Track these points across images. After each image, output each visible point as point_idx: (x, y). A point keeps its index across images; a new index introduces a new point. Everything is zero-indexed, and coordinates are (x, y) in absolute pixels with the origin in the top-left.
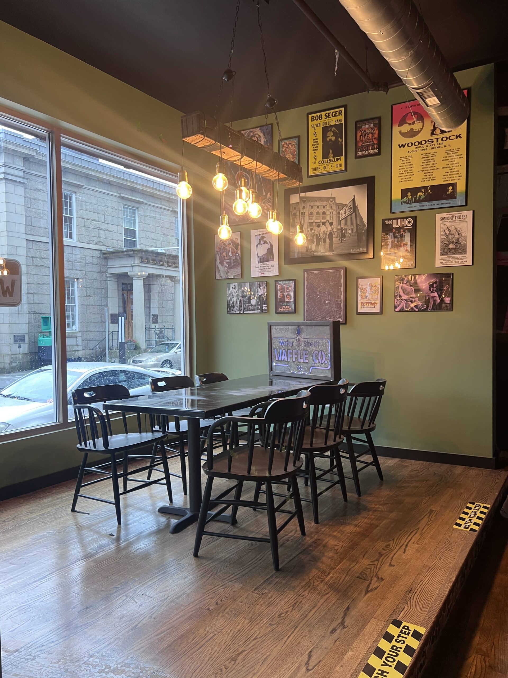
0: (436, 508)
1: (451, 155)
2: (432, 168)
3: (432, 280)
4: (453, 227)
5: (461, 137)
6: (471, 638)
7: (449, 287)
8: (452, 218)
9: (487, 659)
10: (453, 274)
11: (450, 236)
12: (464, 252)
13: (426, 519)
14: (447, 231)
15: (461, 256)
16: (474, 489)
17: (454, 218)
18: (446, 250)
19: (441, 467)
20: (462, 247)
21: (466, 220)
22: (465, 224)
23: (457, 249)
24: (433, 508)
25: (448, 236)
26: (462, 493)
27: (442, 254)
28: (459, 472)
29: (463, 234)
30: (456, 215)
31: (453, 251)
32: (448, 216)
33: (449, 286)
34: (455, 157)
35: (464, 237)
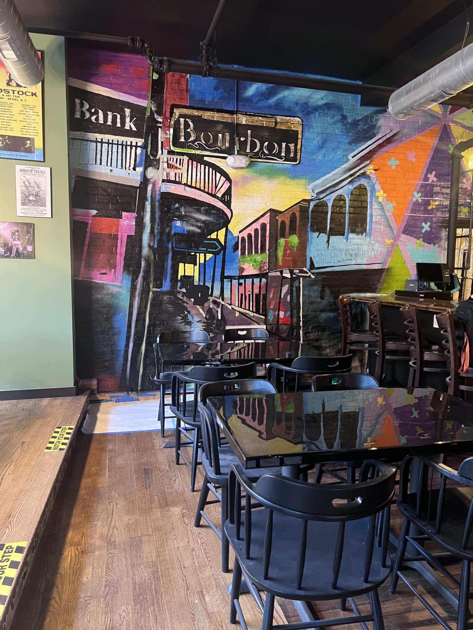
0: (27, 439)
1: (28, 110)
2: (9, 118)
3: (14, 229)
4: (32, 180)
5: (36, 96)
6: (65, 536)
7: (31, 237)
8: (31, 171)
9: (79, 547)
10: (34, 224)
11: (30, 188)
12: (44, 205)
13: (19, 451)
14: (27, 184)
15: (41, 208)
16: (60, 416)
17: (33, 172)
18: (26, 201)
19: (29, 403)
20: (42, 200)
21: (45, 175)
22: (43, 179)
23: (37, 202)
24: (24, 440)
25: (28, 187)
26: (50, 421)
27: (23, 204)
28: (46, 404)
29: (43, 188)
30: (35, 169)
31: (33, 203)
32: (27, 169)
33: (31, 235)
34: (31, 113)
35: (43, 191)
